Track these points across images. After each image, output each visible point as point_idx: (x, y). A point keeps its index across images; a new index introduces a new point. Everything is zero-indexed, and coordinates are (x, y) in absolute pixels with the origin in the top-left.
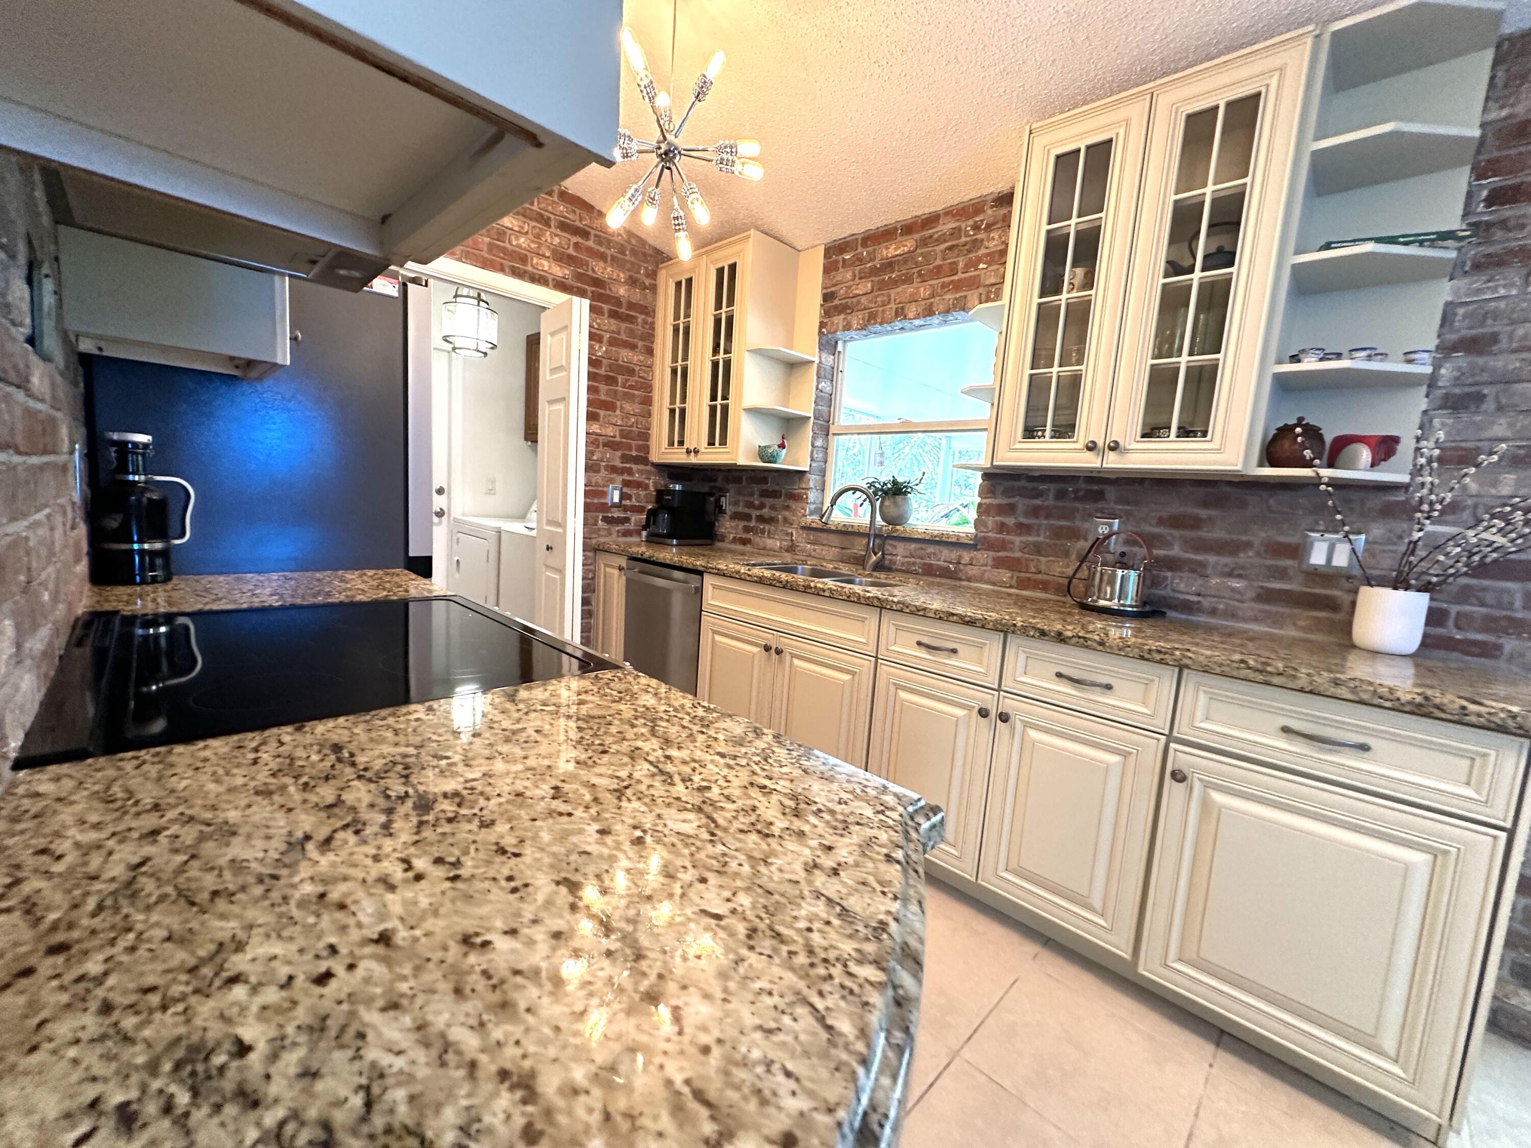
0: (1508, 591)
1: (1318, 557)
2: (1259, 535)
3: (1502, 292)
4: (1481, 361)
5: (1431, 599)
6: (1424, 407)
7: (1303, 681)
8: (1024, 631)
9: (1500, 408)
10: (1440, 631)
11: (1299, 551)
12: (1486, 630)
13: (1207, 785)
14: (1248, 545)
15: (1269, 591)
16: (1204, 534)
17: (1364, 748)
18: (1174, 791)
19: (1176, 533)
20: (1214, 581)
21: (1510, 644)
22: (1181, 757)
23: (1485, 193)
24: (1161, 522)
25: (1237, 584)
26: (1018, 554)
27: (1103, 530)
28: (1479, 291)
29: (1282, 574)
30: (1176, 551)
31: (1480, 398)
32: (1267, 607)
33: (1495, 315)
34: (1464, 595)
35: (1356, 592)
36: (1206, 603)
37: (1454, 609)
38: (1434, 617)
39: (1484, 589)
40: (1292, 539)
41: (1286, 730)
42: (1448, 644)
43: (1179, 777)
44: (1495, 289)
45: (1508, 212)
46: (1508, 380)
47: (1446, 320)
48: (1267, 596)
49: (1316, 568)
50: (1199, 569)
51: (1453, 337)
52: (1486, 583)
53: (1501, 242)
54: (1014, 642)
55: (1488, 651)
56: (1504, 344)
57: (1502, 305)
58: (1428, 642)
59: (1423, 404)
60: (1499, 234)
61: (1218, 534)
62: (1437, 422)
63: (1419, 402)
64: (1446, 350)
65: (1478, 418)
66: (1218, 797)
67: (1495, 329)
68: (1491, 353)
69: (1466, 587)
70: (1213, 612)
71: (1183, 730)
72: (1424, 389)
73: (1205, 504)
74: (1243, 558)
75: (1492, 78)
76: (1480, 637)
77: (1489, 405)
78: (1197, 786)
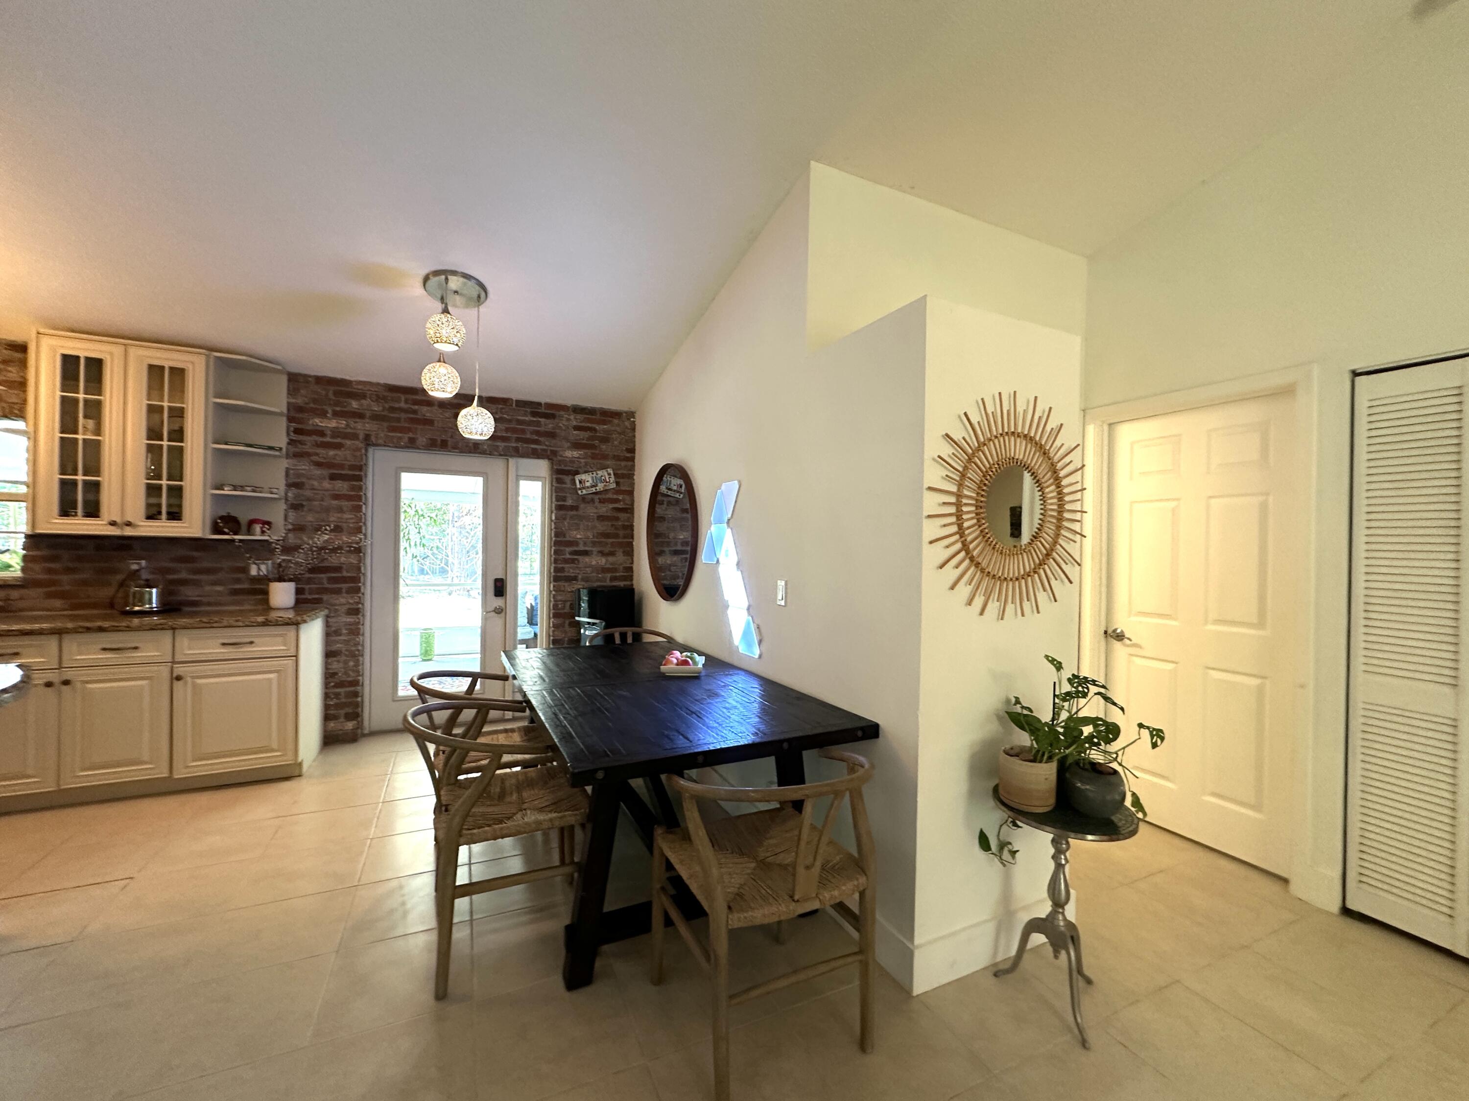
0: (322, 578)
1: (254, 571)
2: (226, 564)
3: (303, 467)
4: (299, 491)
5: (297, 584)
6: (285, 508)
7: (225, 623)
8: (75, 631)
9: (310, 510)
10: (303, 596)
11: (245, 570)
12: (318, 593)
13: (193, 677)
14: (221, 569)
15: (235, 589)
16: (197, 565)
17: (252, 643)
18: (178, 685)
19: (183, 565)
20: (208, 588)
21: (325, 597)
22: (179, 670)
23: (292, 429)
24: (173, 560)
25: (219, 588)
26: (67, 588)
27: (135, 567)
28: (296, 465)
29: (238, 581)
30: (183, 575)
31: (302, 506)
32: (235, 598)
33: (302, 475)
34: (309, 581)
35: (268, 585)
36: (204, 600)
37: (307, 587)
38: (298, 591)
39: (314, 578)
40: (240, 564)
41: (224, 644)
42: (306, 601)
43: (179, 678)
44: (300, 465)
45: (301, 438)
46: (309, 499)
47: (287, 475)
48: (235, 592)
49: (254, 576)
50: (196, 583)
51: (290, 481)
52: (315, 576)
53: (300, 449)
54: (67, 640)
55: (318, 601)
56: (307, 486)
57: (303, 472)
58: (298, 602)
59: (284, 507)
60: (300, 446)
61: (206, 564)
62: (290, 514)
63: (282, 506)
64: (289, 486)
65: (303, 513)
66: (199, 681)
67: (304, 480)
68: (303, 489)
69: (309, 578)
70: (209, 604)
71: (179, 658)
72: (283, 501)
73: (197, 550)
74: (220, 576)
75: (288, 387)
76: (317, 596)
77: (305, 509)
78: (189, 679)
